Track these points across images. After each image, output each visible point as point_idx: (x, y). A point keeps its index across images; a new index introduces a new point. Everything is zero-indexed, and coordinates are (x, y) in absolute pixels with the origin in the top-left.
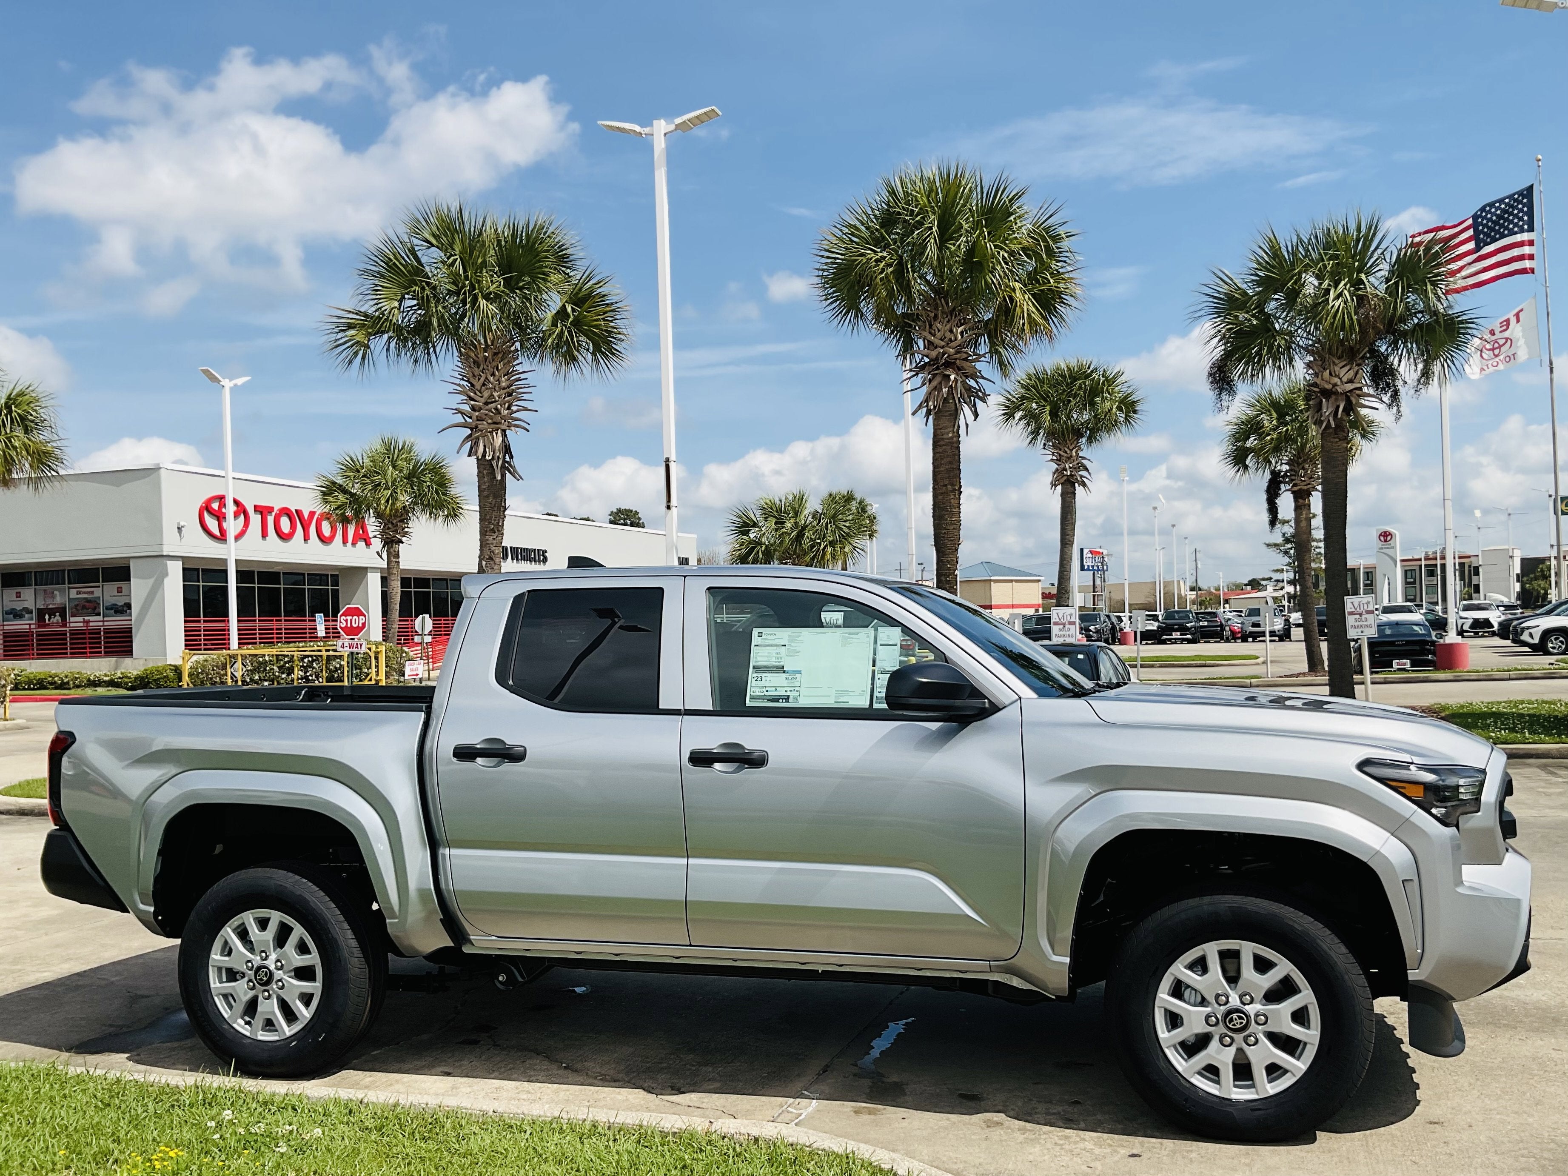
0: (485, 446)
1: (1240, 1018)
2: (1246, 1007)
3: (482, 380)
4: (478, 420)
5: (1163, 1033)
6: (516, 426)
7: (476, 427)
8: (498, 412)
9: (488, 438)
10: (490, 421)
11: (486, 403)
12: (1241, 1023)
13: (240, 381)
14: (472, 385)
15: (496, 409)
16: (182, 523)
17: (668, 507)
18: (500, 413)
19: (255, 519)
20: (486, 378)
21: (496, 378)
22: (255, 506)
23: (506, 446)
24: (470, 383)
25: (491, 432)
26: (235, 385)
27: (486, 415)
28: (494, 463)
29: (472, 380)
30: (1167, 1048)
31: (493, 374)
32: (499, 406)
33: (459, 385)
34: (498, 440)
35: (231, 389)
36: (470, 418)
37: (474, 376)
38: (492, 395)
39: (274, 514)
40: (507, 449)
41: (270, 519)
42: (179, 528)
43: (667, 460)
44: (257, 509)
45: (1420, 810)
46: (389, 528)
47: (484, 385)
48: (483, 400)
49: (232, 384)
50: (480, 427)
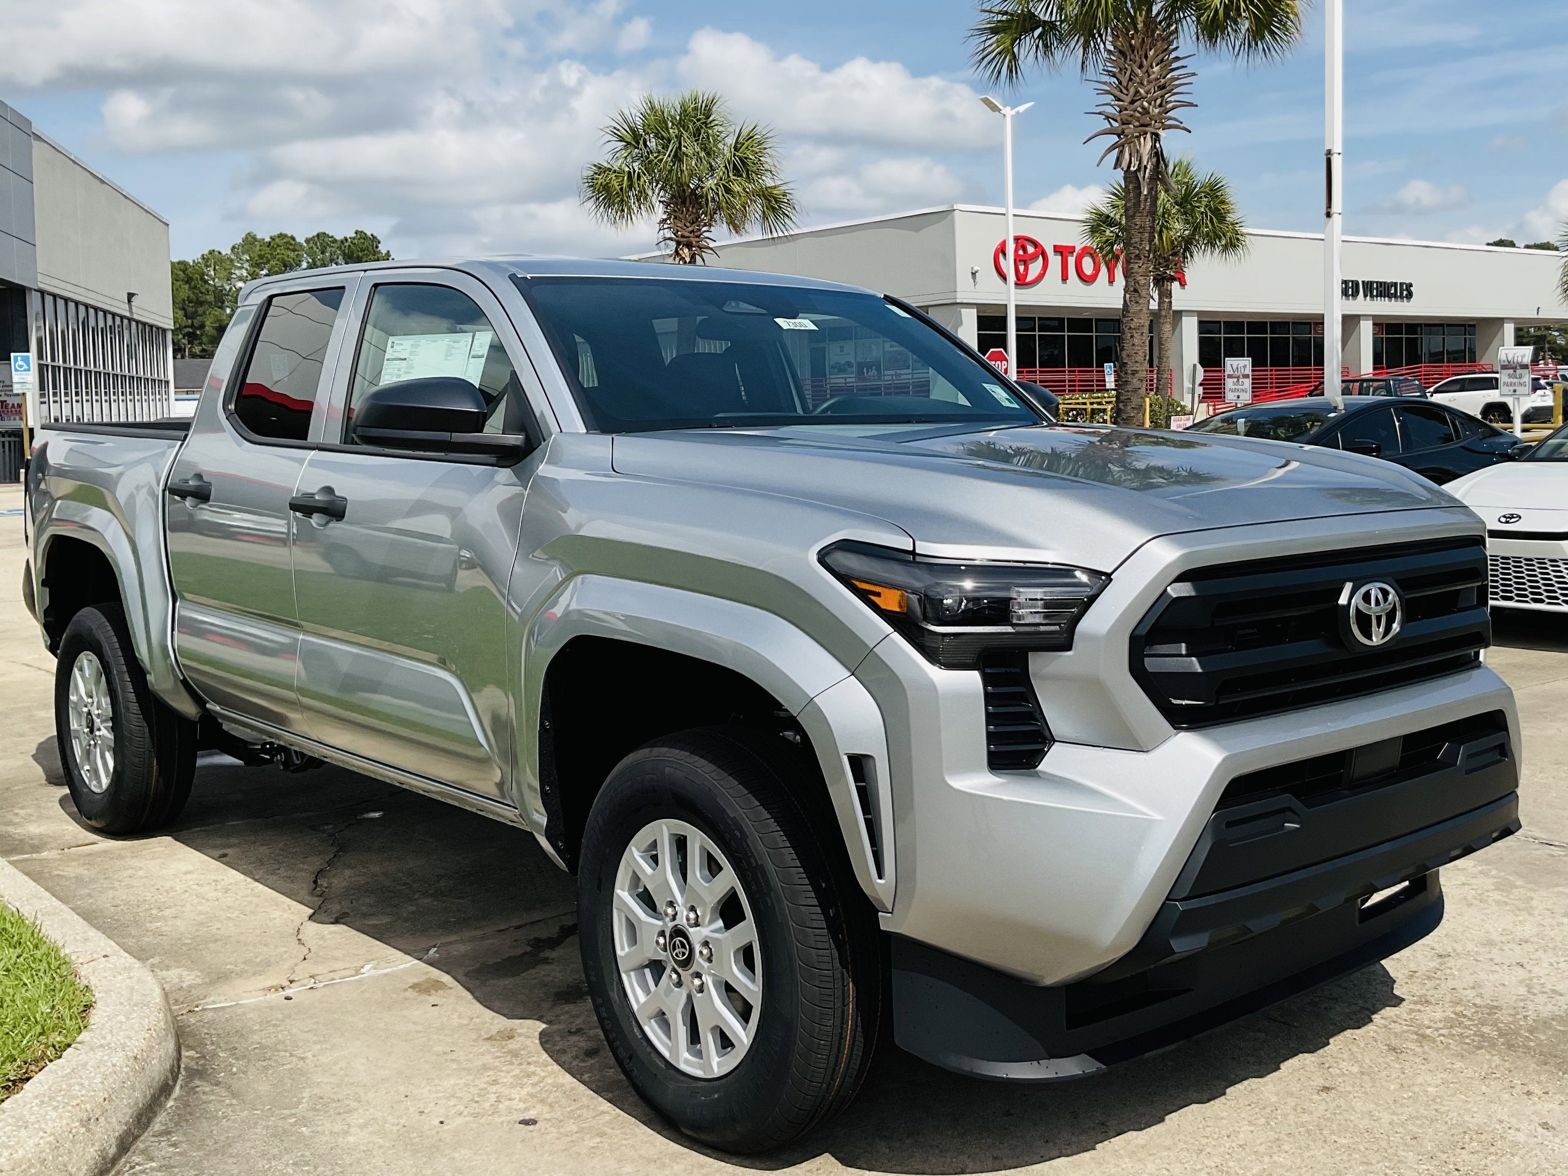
0: (1130, 155)
1: (683, 946)
2: (691, 930)
3: (1128, 73)
4: (1123, 124)
5: (623, 949)
6: (1171, 127)
7: (1123, 133)
8: (1146, 111)
9: (1135, 145)
10: (1137, 124)
11: (1133, 102)
12: (684, 954)
13: (1022, 109)
14: (1120, 83)
15: (1144, 108)
16: (976, 268)
17: (1329, 215)
18: (1149, 113)
19: (1055, 261)
20: (1132, 71)
21: (1144, 69)
22: (1055, 246)
23: (1157, 154)
24: (1118, 79)
25: (1138, 137)
26: (1018, 113)
27: (1131, 116)
28: (1140, 175)
29: (1118, 75)
30: (625, 972)
31: (1141, 66)
32: (1146, 104)
33: (1105, 83)
34: (1146, 146)
35: (1012, 116)
36: (1116, 121)
37: (1121, 70)
38: (1137, 92)
39: (1075, 254)
40: (1158, 155)
41: (1071, 261)
42: (973, 273)
43: (1329, 152)
44: (1058, 250)
45: (896, 637)
46: (1160, 264)
47: (1130, 79)
48: (1128, 99)
49: (1013, 112)
50: (1126, 131)
